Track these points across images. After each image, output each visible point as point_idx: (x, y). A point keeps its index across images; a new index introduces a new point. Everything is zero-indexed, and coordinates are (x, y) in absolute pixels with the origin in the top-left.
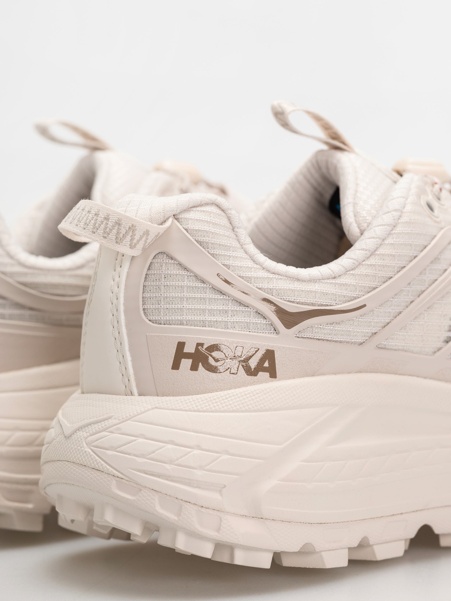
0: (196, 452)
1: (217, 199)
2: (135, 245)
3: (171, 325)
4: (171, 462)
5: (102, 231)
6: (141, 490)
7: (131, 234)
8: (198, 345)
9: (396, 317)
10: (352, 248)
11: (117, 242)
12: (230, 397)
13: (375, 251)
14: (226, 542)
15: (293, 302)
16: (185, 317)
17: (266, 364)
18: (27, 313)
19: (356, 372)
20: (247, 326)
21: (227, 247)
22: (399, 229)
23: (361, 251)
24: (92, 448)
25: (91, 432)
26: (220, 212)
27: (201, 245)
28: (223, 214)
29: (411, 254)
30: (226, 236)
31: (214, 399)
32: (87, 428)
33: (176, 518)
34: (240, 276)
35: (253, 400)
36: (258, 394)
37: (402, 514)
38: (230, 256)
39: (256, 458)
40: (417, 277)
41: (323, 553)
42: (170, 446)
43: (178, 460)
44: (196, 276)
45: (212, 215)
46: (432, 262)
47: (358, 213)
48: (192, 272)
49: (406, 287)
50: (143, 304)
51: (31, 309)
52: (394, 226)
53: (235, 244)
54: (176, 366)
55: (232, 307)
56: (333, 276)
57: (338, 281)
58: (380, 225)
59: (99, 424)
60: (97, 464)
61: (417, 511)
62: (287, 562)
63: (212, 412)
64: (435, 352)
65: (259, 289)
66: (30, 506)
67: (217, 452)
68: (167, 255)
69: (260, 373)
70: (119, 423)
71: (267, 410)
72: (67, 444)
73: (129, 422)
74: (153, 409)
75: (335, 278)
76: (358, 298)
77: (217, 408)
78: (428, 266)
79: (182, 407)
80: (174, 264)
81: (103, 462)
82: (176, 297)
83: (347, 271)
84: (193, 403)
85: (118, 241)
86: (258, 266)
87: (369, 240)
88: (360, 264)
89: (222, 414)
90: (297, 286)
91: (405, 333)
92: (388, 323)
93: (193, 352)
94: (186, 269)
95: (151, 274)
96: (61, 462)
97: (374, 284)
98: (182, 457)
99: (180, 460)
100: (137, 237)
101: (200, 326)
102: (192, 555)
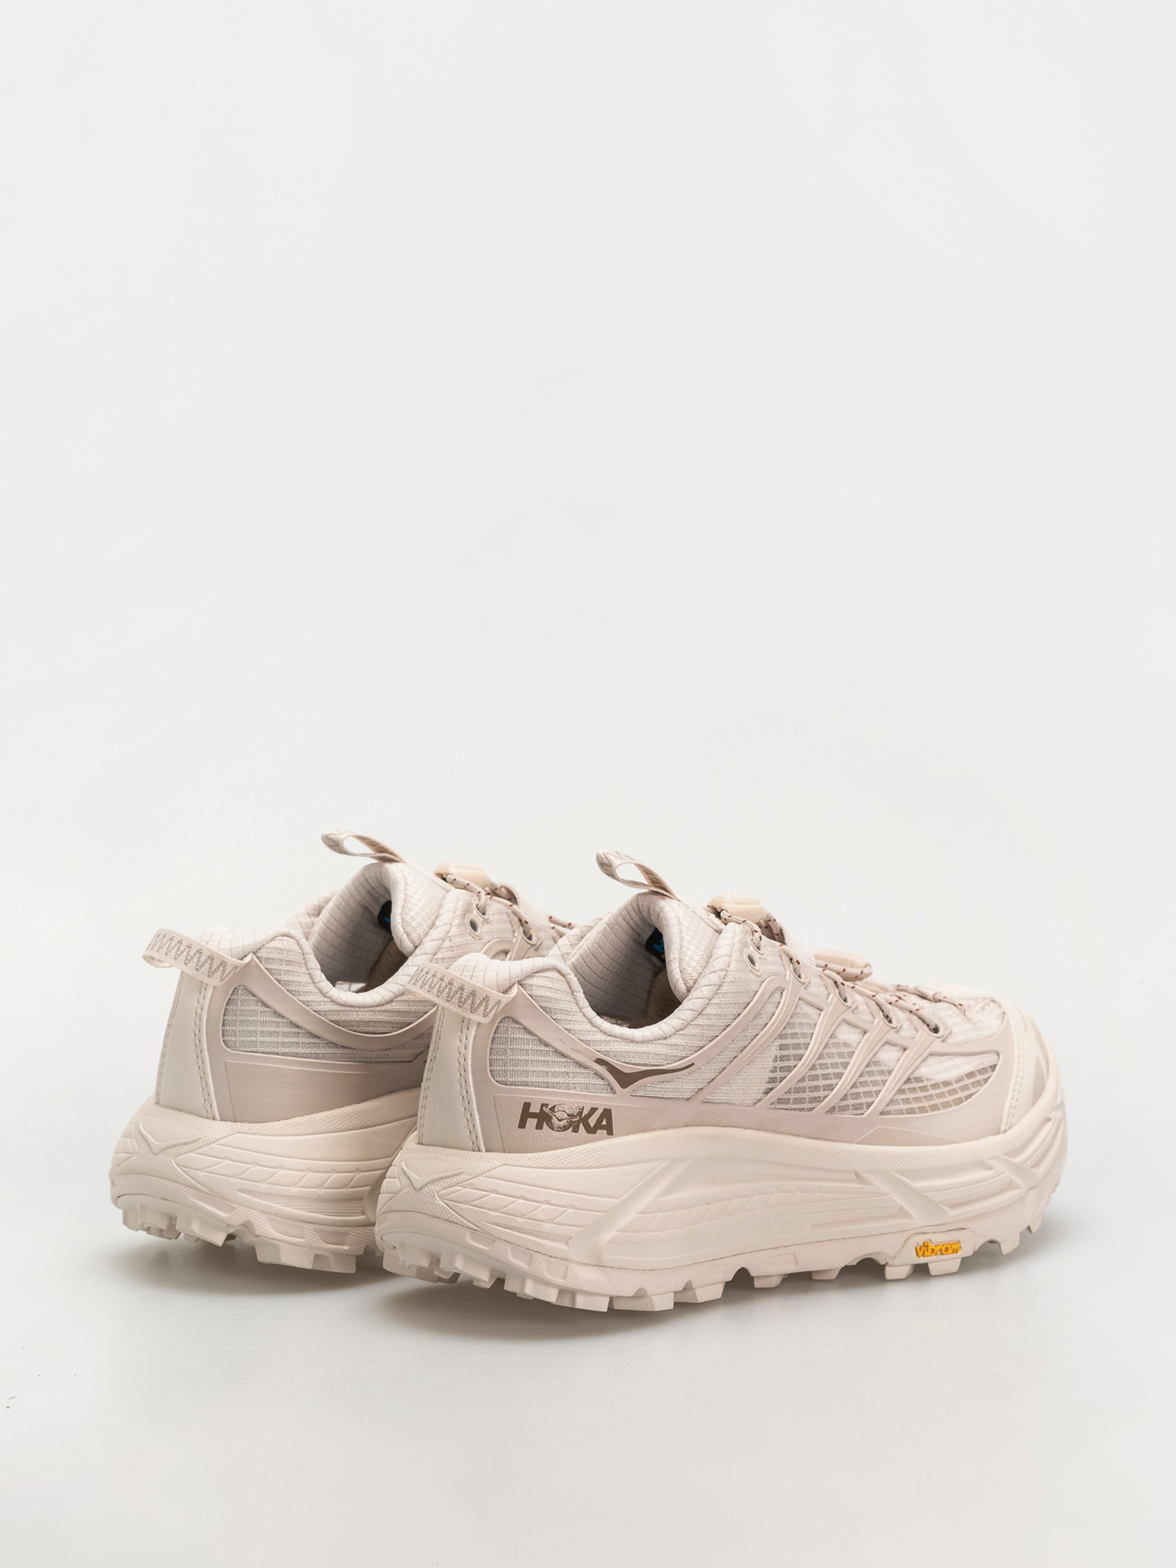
0: (545, 1206)
1: (557, 965)
2: (488, 1013)
3: (516, 1086)
4: (522, 1216)
5: (457, 1001)
6: (494, 1241)
7: (484, 1004)
8: (543, 1105)
9: (720, 1073)
10: (680, 1007)
11: (471, 1012)
12: (573, 1154)
13: (702, 1011)
14: (571, 1288)
15: (628, 1063)
16: (529, 1079)
17: (604, 1123)
18: (340, 1051)
19: (683, 1126)
20: (587, 1087)
21: (567, 1012)
22: (724, 989)
23: (689, 1011)
24: (446, 1201)
25: (443, 1186)
26: (561, 977)
27: (544, 1011)
28: (563, 979)
29: (735, 1013)
30: (566, 1001)
31: (559, 1157)
32: (438, 1182)
33: (527, 1267)
34: (580, 1040)
35: (593, 1157)
36: (598, 1151)
37: (722, 1258)
38: (571, 1021)
39: (597, 1211)
40: (741, 1033)
41: (652, 1297)
42: (521, 1201)
43: (528, 1214)
44: (540, 1040)
45: (553, 980)
46: (754, 1019)
47: (684, 969)
48: (536, 1036)
49: (730, 1044)
50: (490, 1066)
51: (342, 1047)
52: (720, 986)
53: (575, 1008)
54: (522, 1125)
55: (572, 1069)
56: (664, 1036)
57: (669, 1041)
58: (707, 985)
59: (451, 1179)
60: (451, 1216)
61: (735, 1255)
62: (618, 1306)
63: (558, 1168)
64: (755, 1103)
65: (598, 1051)
66: (346, 1248)
67: (564, 1207)
68: (513, 1020)
69: (599, 1131)
70: (471, 1179)
71: (606, 1167)
72: (417, 1196)
73: (480, 1177)
74: (502, 1165)
75: (665, 1038)
76: (687, 1057)
77: (562, 1165)
78: (751, 1022)
79: (530, 1164)
80: (519, 1028)
81: (457, 1215)
82: (521, 1060)
83: (677, 1031)
84: (539, 1160)
85: (473, 1010)
86: (596, 1029)
87: (697, 1000)
88: (688, 1024)
89: (567, 1171)
90: (633, 1047)
91: (728, 1088)
92: (713, 1079)
93: (538, 1112)
94: (530, 1033)
95: (498, 1038)
96: (410, 1213)
97: (701, 1044)
98: (531, 1212)
99: (531, 1214)
100: (490, 1007)
101: (544, 1088)
102: (535, 1299)
